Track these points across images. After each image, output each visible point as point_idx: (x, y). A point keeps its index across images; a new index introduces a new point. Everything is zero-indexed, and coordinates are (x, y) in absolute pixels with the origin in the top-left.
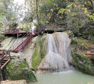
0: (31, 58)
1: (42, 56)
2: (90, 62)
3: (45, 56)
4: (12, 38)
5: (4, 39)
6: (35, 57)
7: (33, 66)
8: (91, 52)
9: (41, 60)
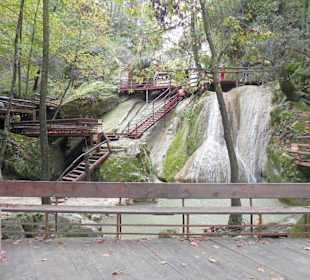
0: (164, 153)
1: (191, 149)
2: (293, 174)
3: (195, 150)
4: (137, 100)
5: (118, 104)
6: (174, 152)
7: (165, 171)
8: (300, 147)
9: (186, 160)
